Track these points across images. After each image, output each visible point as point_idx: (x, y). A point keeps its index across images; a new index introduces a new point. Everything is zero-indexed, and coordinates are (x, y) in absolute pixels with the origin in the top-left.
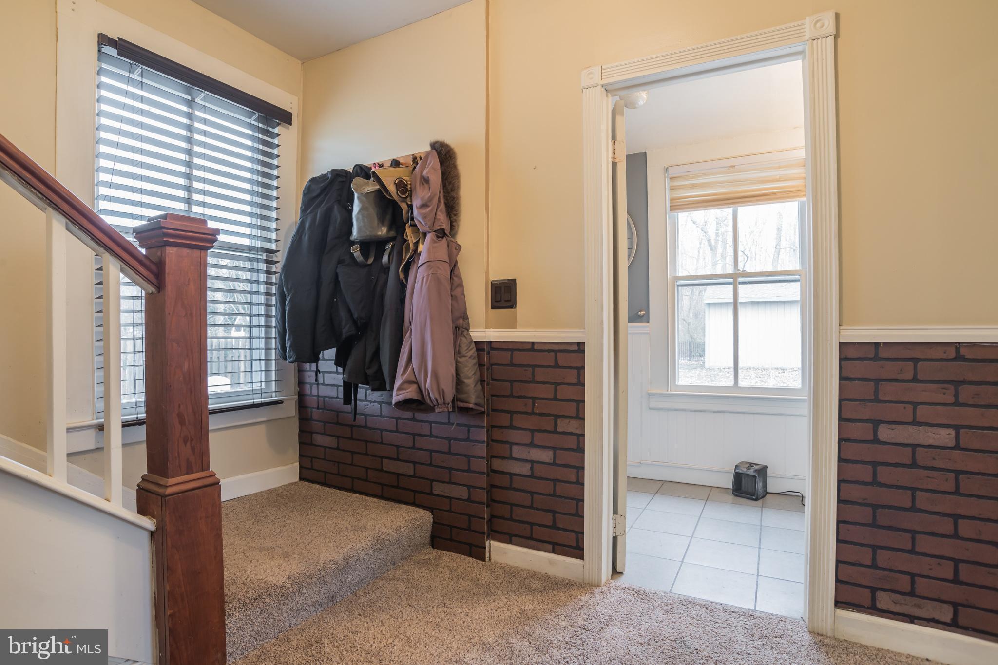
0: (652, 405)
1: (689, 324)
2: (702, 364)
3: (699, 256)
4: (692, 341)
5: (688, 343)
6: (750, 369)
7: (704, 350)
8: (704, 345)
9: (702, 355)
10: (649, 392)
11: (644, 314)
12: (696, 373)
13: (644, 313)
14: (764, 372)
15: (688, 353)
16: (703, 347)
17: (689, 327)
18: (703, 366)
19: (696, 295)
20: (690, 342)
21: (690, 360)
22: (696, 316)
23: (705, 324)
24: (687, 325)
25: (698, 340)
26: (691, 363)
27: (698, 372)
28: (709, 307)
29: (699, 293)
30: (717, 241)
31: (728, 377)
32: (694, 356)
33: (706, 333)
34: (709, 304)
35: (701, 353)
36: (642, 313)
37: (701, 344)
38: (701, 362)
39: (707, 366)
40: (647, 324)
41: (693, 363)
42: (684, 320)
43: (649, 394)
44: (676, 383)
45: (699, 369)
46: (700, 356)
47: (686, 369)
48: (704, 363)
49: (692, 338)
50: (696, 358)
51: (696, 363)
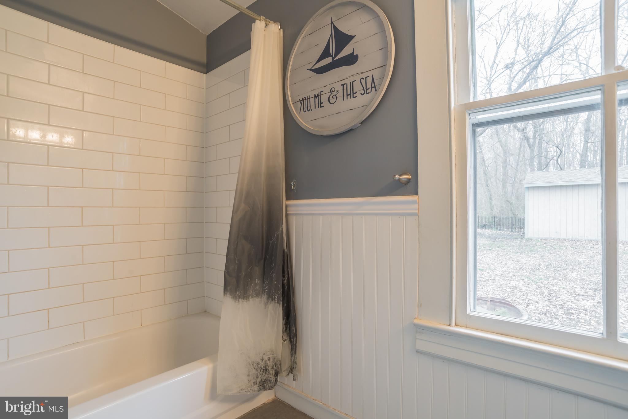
0: (421, 345)
1: (511, 204)
2: (522, 234)
3: (519, 154)
4: (514, 217)
5: (511, 219)
6: (565, 240)
7: (524, 224)
8: (524, 220)
9: (522, 227)
10: (416, 321)
11: (409, 179)
12: (517, 243)
13: (410, 177)
14: (578, 243)
15: (511, 226)
16: (523, 222)
17: (512, 206)
18: (523, 236)
19: (517, 183)
20: (512, 218)
21: (512, 232)
22: (518, 198)
23: (524, 204)
24: (510, 205)
25: (519, 216)
26: (513, 233)
27: (519, 242)
28: (528, 189)
29: (520, 182)
30: (534, 142)
31: (546, 247)
32: (515, 228)
33: (526, 211)
34: (528, 188)
35: (521, 225)
36: (404, 177)
37: (521, 219)
38: (521, 233)
39: (526, 237)
40: (414, 198)
41: (515, 233)
42: (508, 201)
43: (417, 326)
44: (468, 312)
45: (520, 239)
46: (521, 228)
47: (509, 239)
48: (524, 234)
49: (514, 214)
50: (517, 230)
51: (517, 234)
